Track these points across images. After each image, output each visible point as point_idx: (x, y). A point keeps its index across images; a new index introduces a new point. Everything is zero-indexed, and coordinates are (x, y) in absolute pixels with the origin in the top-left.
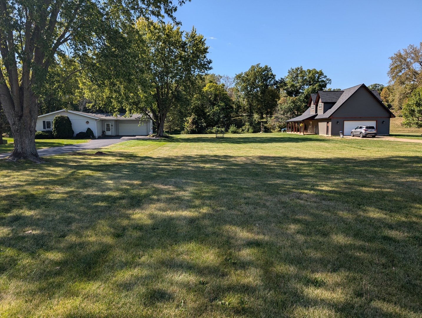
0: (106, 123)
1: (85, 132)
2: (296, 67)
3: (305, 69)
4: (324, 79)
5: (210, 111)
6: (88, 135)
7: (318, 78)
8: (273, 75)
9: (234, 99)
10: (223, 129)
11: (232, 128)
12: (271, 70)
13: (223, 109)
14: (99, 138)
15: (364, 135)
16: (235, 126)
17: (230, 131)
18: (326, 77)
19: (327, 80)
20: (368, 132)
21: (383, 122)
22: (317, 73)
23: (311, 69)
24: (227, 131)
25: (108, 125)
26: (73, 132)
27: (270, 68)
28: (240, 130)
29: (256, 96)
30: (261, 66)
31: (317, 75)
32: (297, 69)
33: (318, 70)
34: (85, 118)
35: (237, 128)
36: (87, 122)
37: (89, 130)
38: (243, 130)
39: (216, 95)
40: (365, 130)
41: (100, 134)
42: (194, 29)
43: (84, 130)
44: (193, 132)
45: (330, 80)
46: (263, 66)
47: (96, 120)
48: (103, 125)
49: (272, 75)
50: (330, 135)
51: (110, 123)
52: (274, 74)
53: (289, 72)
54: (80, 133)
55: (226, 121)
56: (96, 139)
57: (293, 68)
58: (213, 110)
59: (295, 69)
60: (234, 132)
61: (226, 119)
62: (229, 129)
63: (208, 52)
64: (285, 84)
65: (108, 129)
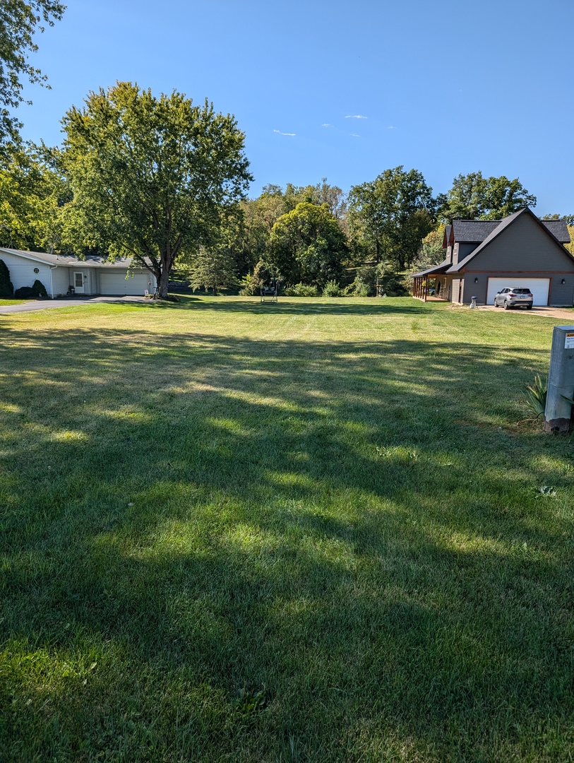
0: (75, 273)
1: (31, 287)
2: (471, 173)
3: (486, 177)
4: (524, 197)
5: (303, 253)
6: (36, 292)
7: (511, 194)
8: (426, 188)
9: (348, 234)
10: (313, 289)
11: (331, 287)
12: (422, 177)
13: (324, 251)
14: (59, 297)
15: (509, 304)
16: (336, 283)
17: (326, 291)
18: (525, 192)
19: (529, 198)
20: (517, 299)
21: (563, 280)
22: (509, 184)
23: (497, 177)
24: (320, 293)
25: (79, 276)
26: (10, 285)
27: (421, 175)
28: (346, 291)
29: (388, 230)
30: (403, 171)
31: (508, 189)
32: (471, 177)
33: (511, 180)
34: (32, 263)
35: (339, 286)
36: (36, 271)
37: (37, 283)
38: (350, 291)
39: (313, 226)
40: (512, 296)
41: (64, 292)
42: (209, 104)
43: (31, 285)
44: (257, 292)
45: (534, 199)
46: (407, 170)
47: (51, 266)
48: (70, 277)
49: (424, 187)
50: (462, 304)
51: (82, 273)
52: (428, 187)
53: (456, 182)
54: (23, 288)
55: (330, 273)
56: (49, 298)
57: (462, 175)
58: (306, 252)
59: (468, 176)
60: (334, 295)
61: (329, 270)
62: (324, 287)
63: (243, 147)
64: (447, 207)
65: (79, 284)
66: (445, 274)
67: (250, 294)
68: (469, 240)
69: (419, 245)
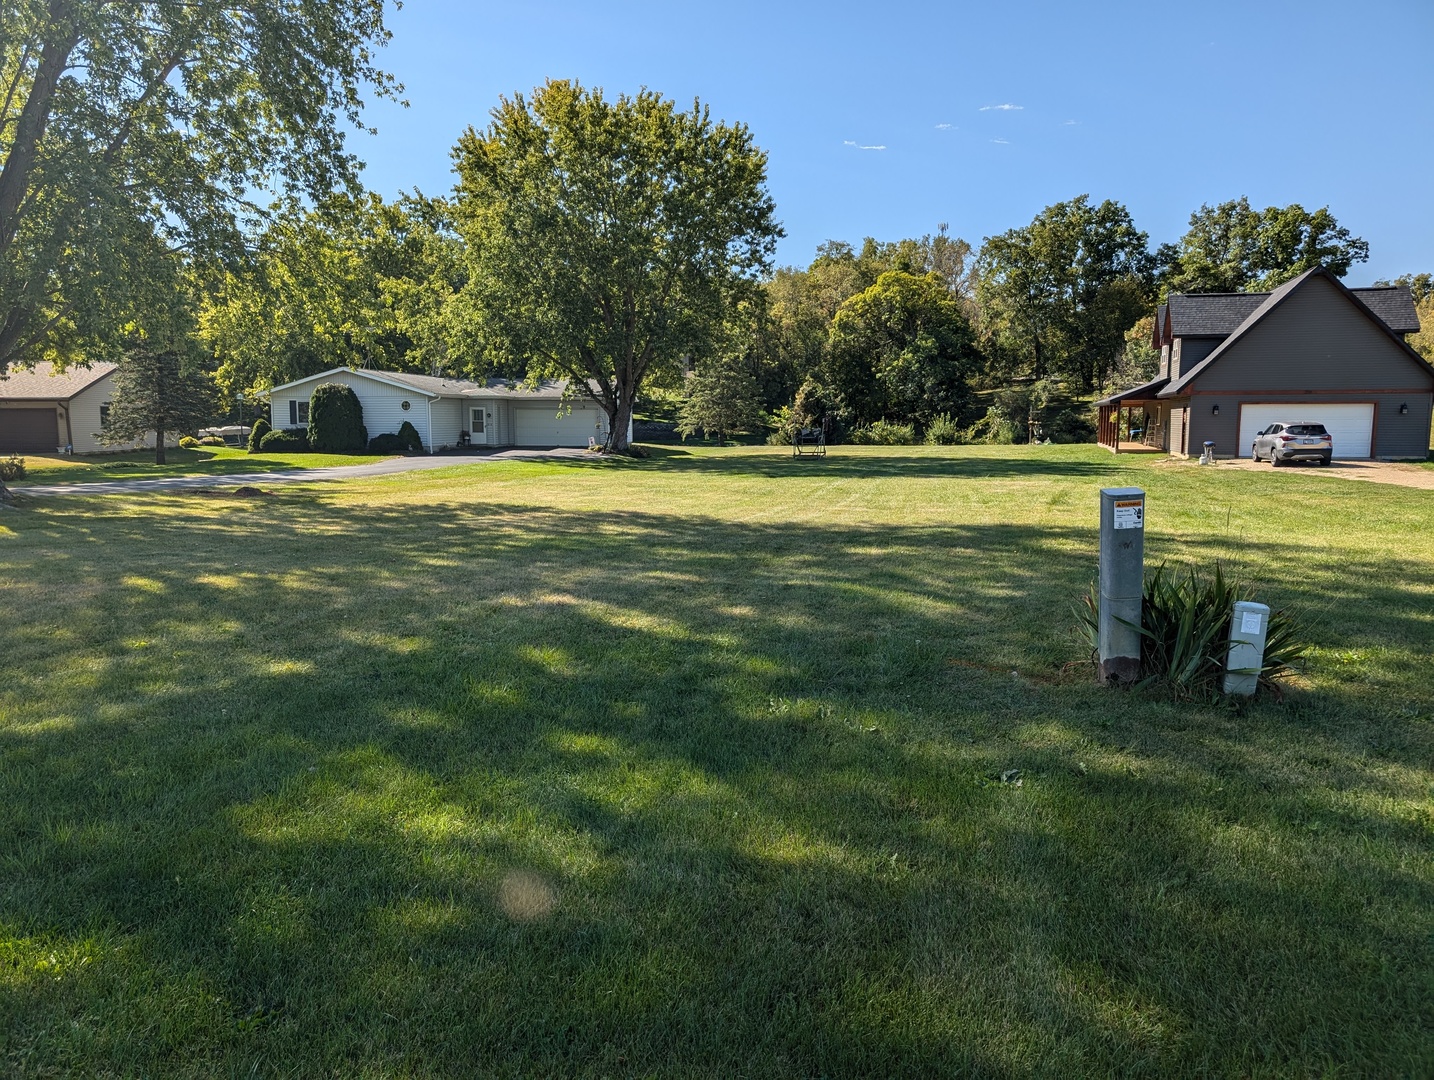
0: (471, 409)
1: (396, 433)
2: (1225, 201)
3: (1258, 207)
4: (1341, 244)
5: (892, 365)
6: (405, 443)
7: (1313, 239)
8: (1135, 234)
9: (980, 324)
10: (907, 431)
11: (941, 425)
12: (1126, 215)
13: (932, 359)
14: (443, 451)
15: (1280, 456)
16: (952, 419)
17: (931, 434)
18: (1343, 233)
19: (1353, 244)
20: (1297, 446)
21: (1403, 407)
22: (1306, 219)
23: (1282, 207)
24: (919, 438)
25: (478, 414)
26: (363, 431)
27: (1123, 210)
28: (971, 433)
29: (1057, 315)
30: (1089, 204)
31: (1306, 228)
32: (1227, 211)
33: (1312, 210)
34: (399, 393)
35: (957, 425)
36: (406, 406)
37: (407, 426)
38: (980, 434)
39: (911, 314)
40: (1285, 439)
41: (452, 441)
42: (702, 108)
43: (394, 428)
44: (801, 439)
45: (1364, 246)
46: (1096, 202)
47: (430, 398)
48: (462, 415)
49: (1130, 233)
50: (1187, 456)
51: (484, 409)
52: (1139, 232)
53: (1195, 220)
54: (382, 436)
55: (943, 400)
56: (426, 453)
57: (1209, 206)
58: (895, 363)
59: (1219, 208)
60: (946, 440)
61: (942, 394)
62: (928, 427)
63: (763, 178)
64: (1178, 269)
65: (478, 428)
66: (1156, 398)
67: (787, 441)
68: (1201, 332)
69: (1120, 343)
